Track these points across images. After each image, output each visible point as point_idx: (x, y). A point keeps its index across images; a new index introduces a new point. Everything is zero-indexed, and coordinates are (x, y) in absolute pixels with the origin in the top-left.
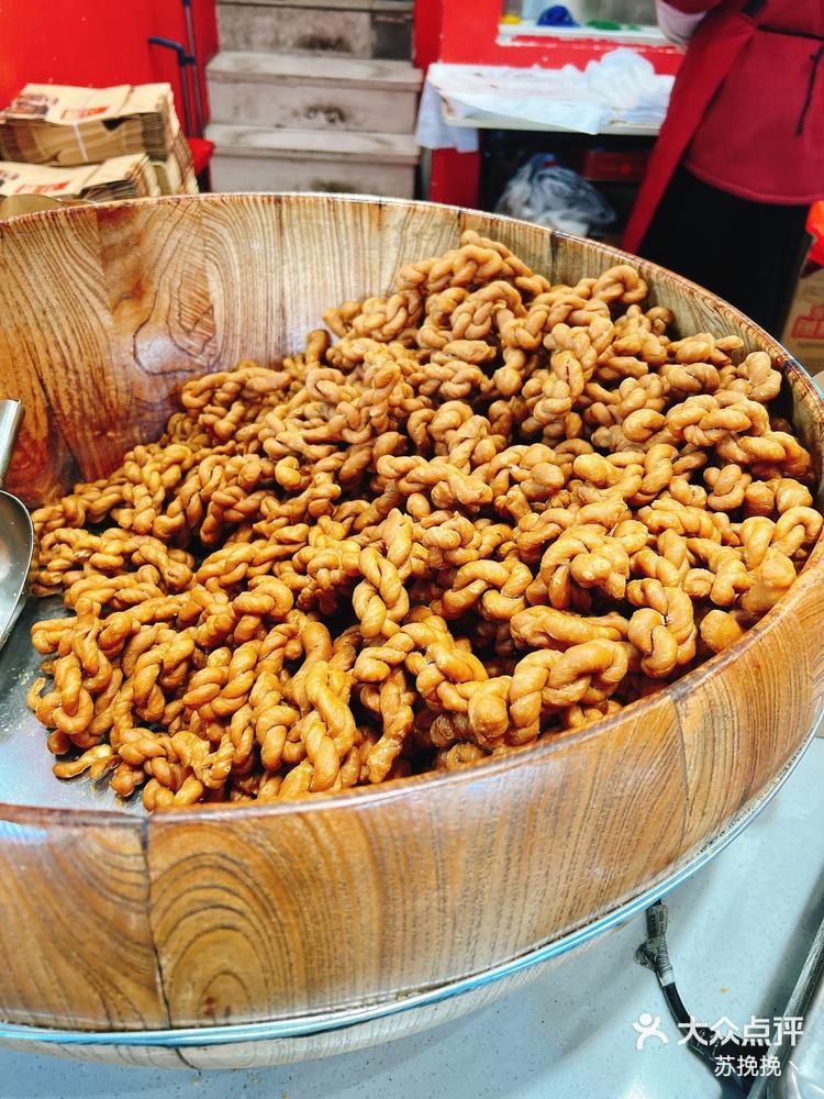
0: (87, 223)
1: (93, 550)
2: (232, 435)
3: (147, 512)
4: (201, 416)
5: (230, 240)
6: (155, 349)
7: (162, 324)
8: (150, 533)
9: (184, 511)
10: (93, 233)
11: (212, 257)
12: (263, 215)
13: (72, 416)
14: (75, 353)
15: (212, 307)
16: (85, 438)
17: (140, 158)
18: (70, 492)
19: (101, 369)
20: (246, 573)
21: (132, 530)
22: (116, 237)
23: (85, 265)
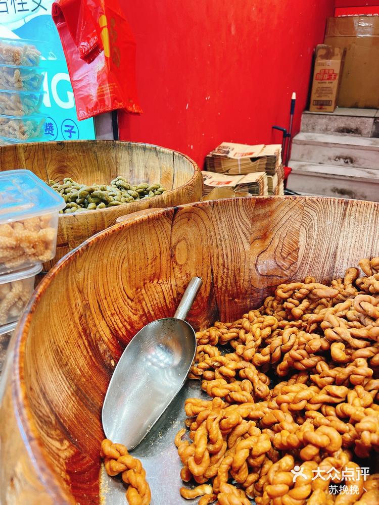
0: (250, 204)
1: (222, 364)
2: (300, 318)
3: (252, 350)
4: (285, 303)
5: (316, 218)
6: (266, 264)
7: (272, 253)
8: (251, 361)
9: (271, 354)
10: (252, 209)
11: (305, 225)
12: (337, 209)
13: (221, 288)
14: (230, 260)
15: (298, 248)
16: (224, 300)
17: (263, 174)
18: (213, 325)
19: (239, 269)
20: (306, 406)
21: (242, 357)
22: (262, 211)
23: (244, 222)
